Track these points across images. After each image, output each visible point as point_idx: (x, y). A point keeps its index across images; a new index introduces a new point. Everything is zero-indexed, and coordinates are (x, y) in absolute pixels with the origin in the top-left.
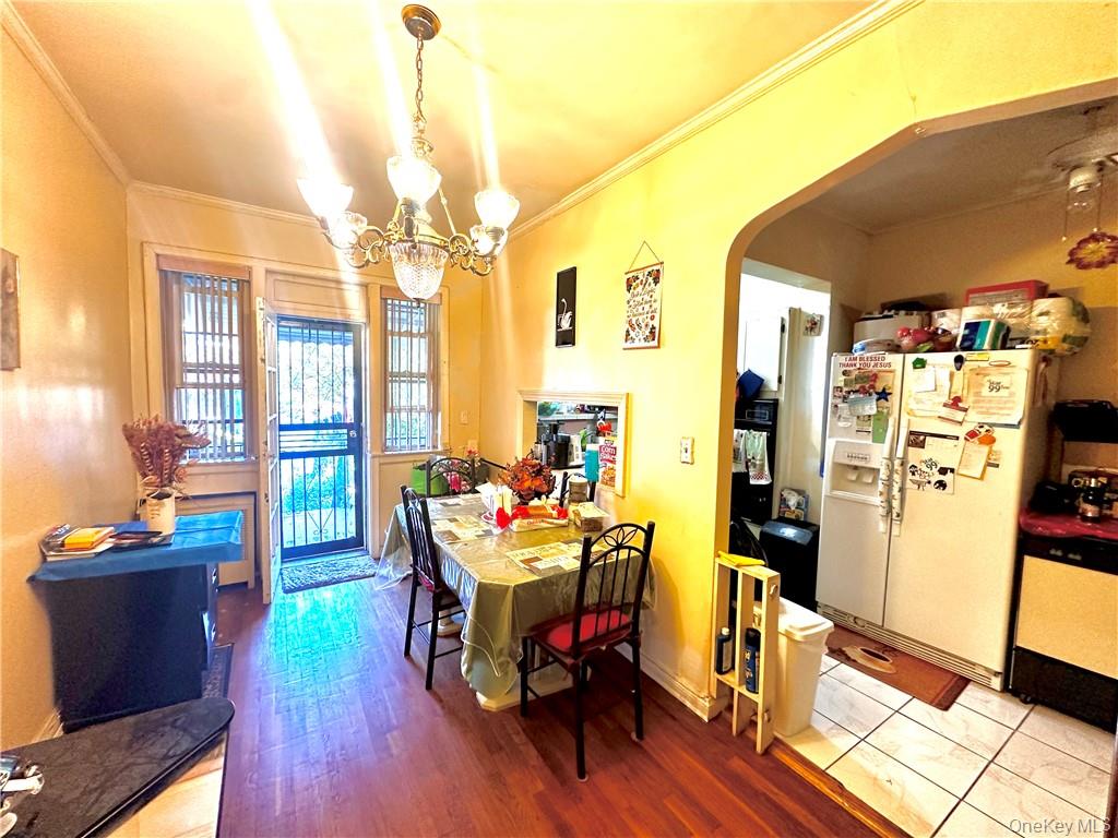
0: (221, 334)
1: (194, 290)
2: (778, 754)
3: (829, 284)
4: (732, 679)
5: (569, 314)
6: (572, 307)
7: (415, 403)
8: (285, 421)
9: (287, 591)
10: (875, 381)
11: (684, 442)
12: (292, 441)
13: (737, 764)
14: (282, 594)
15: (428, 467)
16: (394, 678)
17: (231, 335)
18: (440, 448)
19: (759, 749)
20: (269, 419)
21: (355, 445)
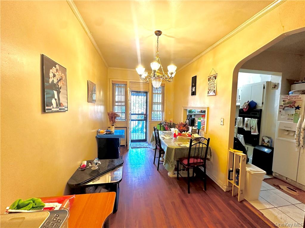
0: (122, 95)
1: (117, 87)
2: (245, 203)
3: (281, 73)
4: (232, 182)
5: (195, 87)
6: (195, 86)
7: (158, 109)
8: (132, 113)
9: (132, 148)
10: (295, 103)
11: (221, 119)
12: (133, 117)
13: (231, 202)
14: (131, 148)
15: (161, 124)
16: (151, 167)
17: (123, 95)
18: (164, 120)
19: (239, 200)
20: (130, 112)
21: (145, 118)
